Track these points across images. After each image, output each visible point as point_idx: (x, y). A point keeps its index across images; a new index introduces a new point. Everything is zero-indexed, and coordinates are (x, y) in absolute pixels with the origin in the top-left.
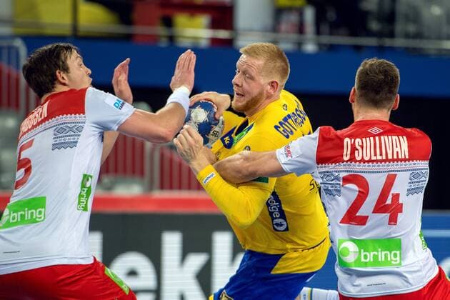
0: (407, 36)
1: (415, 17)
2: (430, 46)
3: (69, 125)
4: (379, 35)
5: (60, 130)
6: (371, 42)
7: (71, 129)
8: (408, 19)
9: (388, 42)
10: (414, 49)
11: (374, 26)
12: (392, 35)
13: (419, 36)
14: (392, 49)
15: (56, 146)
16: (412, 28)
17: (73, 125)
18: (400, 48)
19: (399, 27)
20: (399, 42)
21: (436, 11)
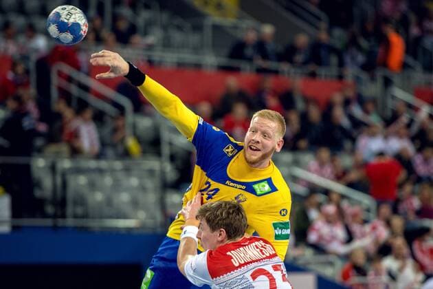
0: (75, 216)
1: (81, 201)
2: (94, 224)
4: (55, 216)
6: (48, 222)
8: (76, 203)
9: (60, 222)
11: (50, 209)
12: (64, 216)
13: (85, 216)
14: (65, 228)
16: (79, 210)
19: (70, 210)
20: (70, 222)
21: (99, 197)
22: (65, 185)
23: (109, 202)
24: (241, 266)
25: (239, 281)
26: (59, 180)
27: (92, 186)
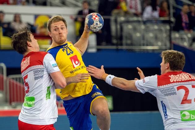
0: (127, 45)
1: (130, 37)
2: (136, 48)
3: (38, 70)
4: (117, 45)
5: (36, 72)
6: (114, 47)
7: (40, 71)
8: (127, 38)
9: (120, 47)
10: (130, 50)
11: (115, 41)
12: (121, 45)
13: (132, 44)
14: (122, 50)
15: (36, 78)
16: (129, 42)
17: (40, 69)
18: (124, 49)
19: (124, 42)
20: (124, 47)
21: (138, 35)
22: (122, 29)
23: (143, 37)
24: (174, 82)
25: (170, 89)
26: (119, 27)
27: (135, 29)
